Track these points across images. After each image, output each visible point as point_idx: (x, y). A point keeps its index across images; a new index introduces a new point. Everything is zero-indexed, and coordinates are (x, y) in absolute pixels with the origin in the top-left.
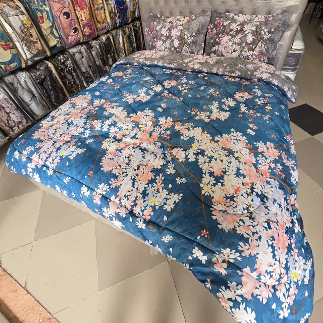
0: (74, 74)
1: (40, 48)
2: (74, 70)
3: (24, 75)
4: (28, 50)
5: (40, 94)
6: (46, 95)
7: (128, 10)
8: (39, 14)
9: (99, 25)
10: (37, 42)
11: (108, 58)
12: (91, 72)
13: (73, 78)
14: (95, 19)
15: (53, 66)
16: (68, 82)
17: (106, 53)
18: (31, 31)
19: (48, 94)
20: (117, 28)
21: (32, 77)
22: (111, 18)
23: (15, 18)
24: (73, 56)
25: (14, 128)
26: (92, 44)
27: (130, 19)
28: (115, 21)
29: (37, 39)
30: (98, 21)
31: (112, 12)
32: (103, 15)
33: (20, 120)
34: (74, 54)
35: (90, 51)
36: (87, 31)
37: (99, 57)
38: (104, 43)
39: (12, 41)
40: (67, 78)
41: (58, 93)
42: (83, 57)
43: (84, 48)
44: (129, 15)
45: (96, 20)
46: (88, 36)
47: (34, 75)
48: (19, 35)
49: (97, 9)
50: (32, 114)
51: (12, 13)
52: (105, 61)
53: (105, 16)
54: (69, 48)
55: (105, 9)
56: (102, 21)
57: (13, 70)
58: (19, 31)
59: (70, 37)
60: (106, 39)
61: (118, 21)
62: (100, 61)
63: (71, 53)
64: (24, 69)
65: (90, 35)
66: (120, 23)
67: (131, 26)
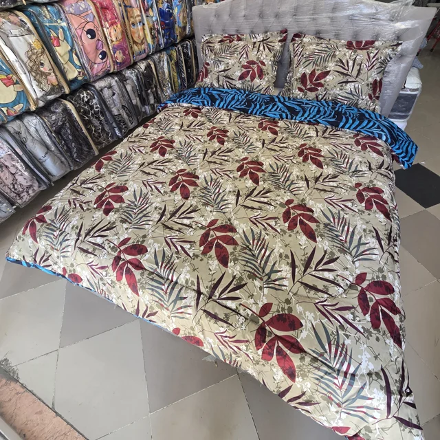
0: (102, 118)
1: (55, 83)
2: (103, 113)
3: (34, 121)
4: (38, 85)
6: (65, 148)
7: (176, 26)
8: (53, 34)
9: (135, 48)
10: (50, 74)
11: (148, 95)
12: (125, 116)
13: (100, 123)
14: (131, 39)
15: (73, 107)
16: (93, 129)
17: (146, 88)
19: (67, 147)
20: (160, 51)
21: (45, 123)
22: (153, 37)
23: (19, 39)
24: (99, 93)
25: (22, 195)
26: (126, 75)
27: (179, 37)
28: (158, 41)
30: (135, 42)
31: (154, 29)
32: (141, 34)
33: (29, 184)
34: (101, 90)
35: (123, 84)
36: (119, 56)
37: (136, 93)
38: (143, 73)
39: (16, 74)
40: (92, 123)
41: (81, 145)
42: (114, 94)
43: (116, 81)
44: (177, 31)
45: (131, 41)
46: (120, 63)
47: (49, 121)
48: (25, 64)
49: (133, 24)
50: (47, 174)
51: (16, 32)
52: (144, 99)
53: (144, 32)
54: (95, 81)
55: (144, 24)
56: (139, 42)
57: (19, 114)
58: (25, 59)
59: (96, 66)
60: (146, 68)
61: (162, 41)
62: (138, 99)
63: (97, 88)
64: (34, 112)
65: (123, 63)
66: (166, 44)
67: (180, 48)
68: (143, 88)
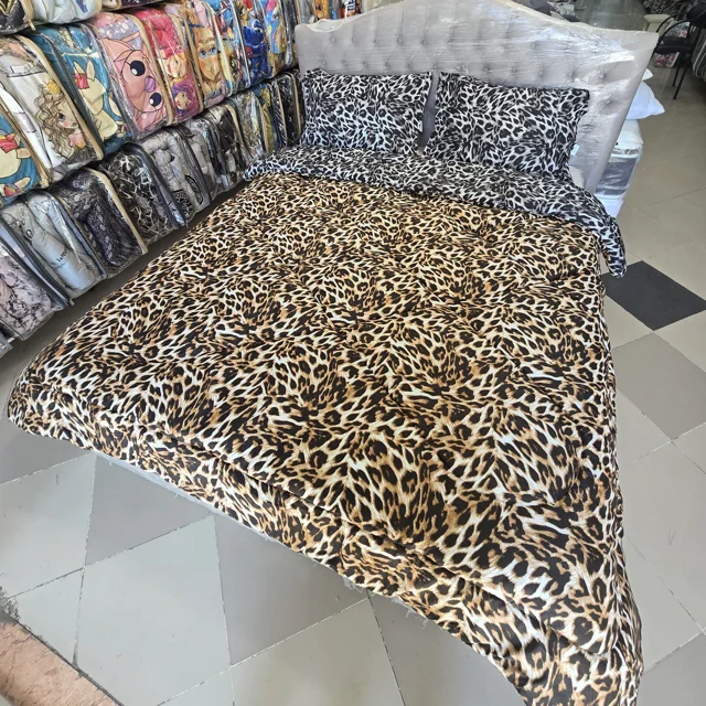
0: (154, 196)
1: (81, 144)
2: (155, 189)
3: (46, 204)
4: (54, 149)
5: (81, 243)
6: (94, 244)
7: (270, 53)
8: (78, 69)
9: (207, 87)
10: (73, 131)
11: (225, 158)
12: (190, 192)
13: (151, 204)
14: (199, 74)
15: (108, 182)
16: (140, 214)
17: (222, 147)
18: (60, 106)
19: (98, 242)
20: (245, 91)
21: (63, 206)
22: (235, 70)
23: (25, 80)
24: (150, 159)
25: (24, 320)
26: (192, 129)
27: (274, 70)
28: (242, 76)
29: (74, 124)
30: (204, 79)
31: (236, 57)
32: (215, 65)
33: (37, 301)
34: (153, 153)
35: (187, 143)
36: (182, 100)
37: (207, 156)
38: (218, 125)
39: (20, 131)
40: (137, 205)
41: (119, 238)
42: (172, 159)
43: (176, 139)
44: (272, 61)
45: (200, 78)
46: (183, 111)
47: (69, 204)
48: (34, 117)
49: (203, 52)
50: (64, 287)
51: (20, 69)
52: (220, 165)
53: (220, 67)
54: (143, 140)
55: (219, 52)
56: (212, 78)
57: (22, 192)
58: (35, 110)
59: (145, 116)
60: (222, 117)
61: (248, 75)
62: (210, 164)
63: (146, 149)
64: (46, 190)
65: (188, 110)
66: (253, 80)
67: (276, 86)
68: (219, 148)
